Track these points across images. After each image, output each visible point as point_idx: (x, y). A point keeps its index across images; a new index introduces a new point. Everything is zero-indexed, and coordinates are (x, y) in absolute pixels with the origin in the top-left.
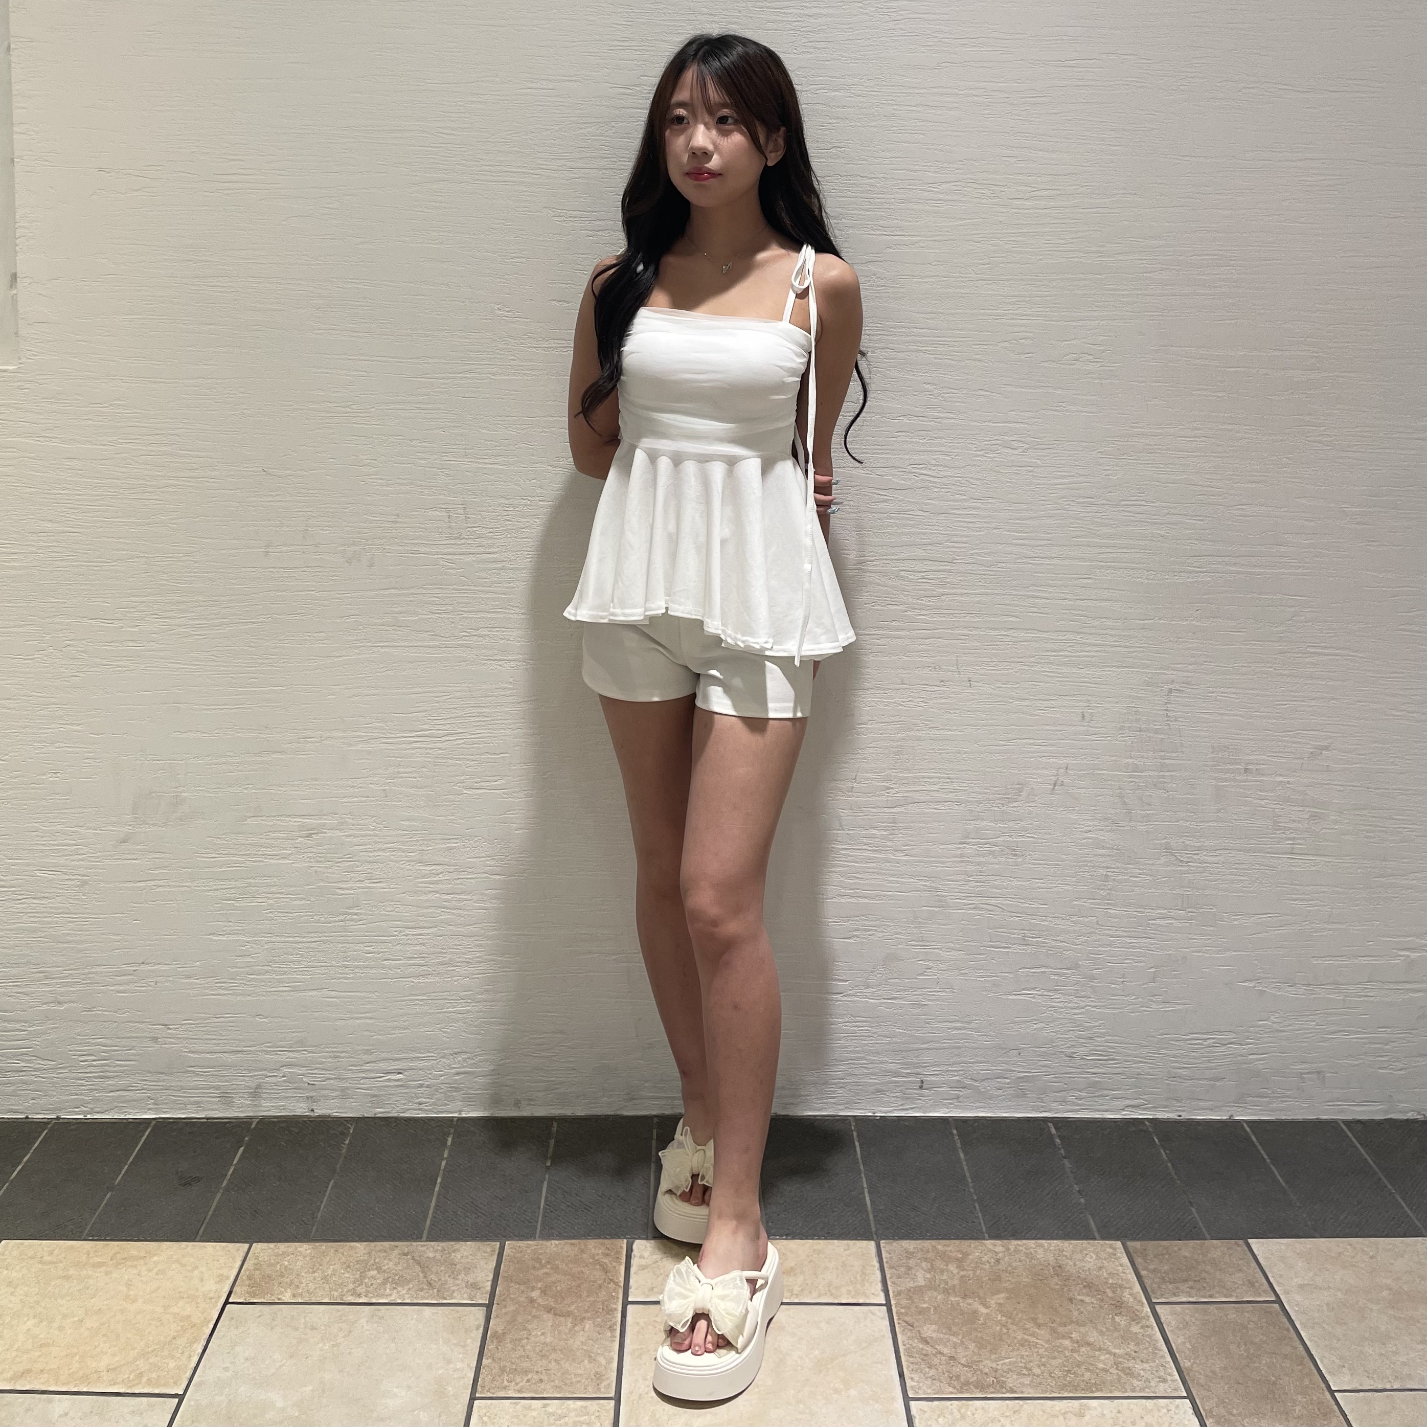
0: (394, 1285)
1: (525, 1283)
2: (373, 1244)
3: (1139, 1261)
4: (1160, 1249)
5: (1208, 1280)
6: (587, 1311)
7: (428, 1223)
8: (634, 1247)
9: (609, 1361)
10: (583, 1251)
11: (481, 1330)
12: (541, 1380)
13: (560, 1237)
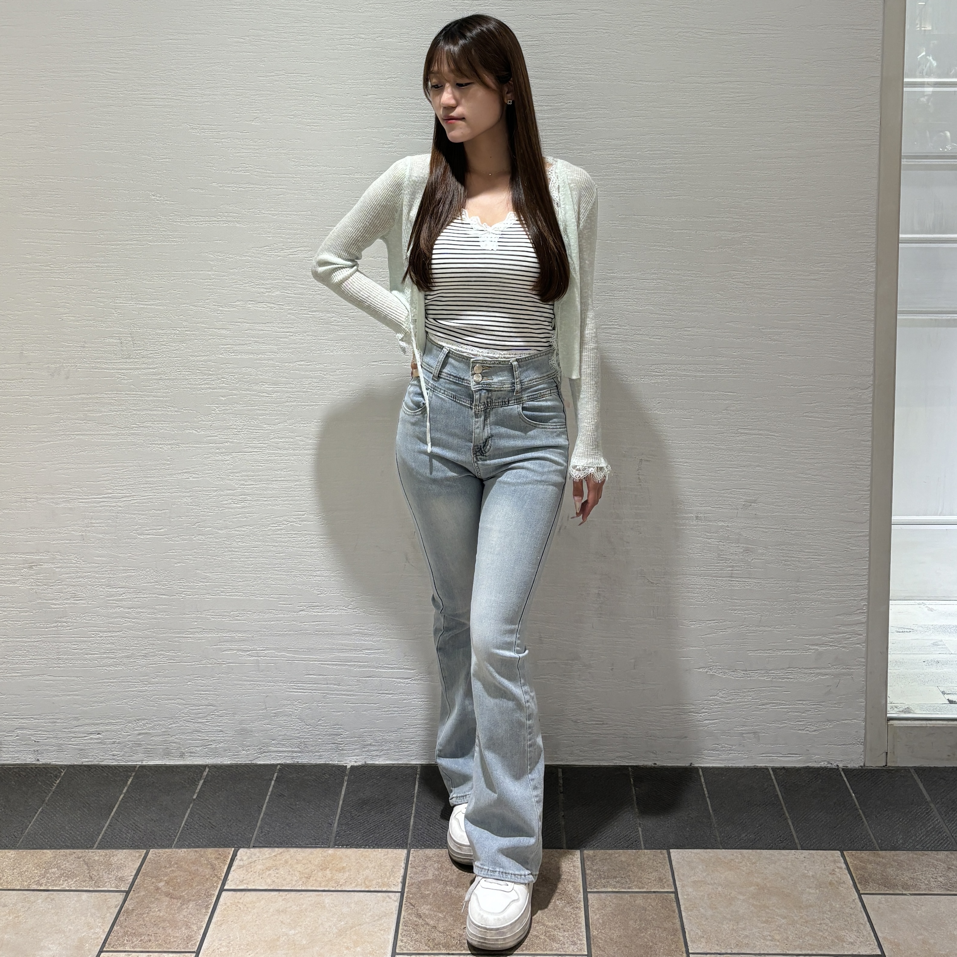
0: (66, 878)
1: (156, 877)
2: (58, 851)
3: (588, 863)
4: (606, 855)
5: (631, 877)
6: (194, 896)
7: (100, 837)
8: (239, 853)
9: (199, 929)
10: (202, 856)
11: (118, 908)
12: (150, 941)
13: (189, 846)
